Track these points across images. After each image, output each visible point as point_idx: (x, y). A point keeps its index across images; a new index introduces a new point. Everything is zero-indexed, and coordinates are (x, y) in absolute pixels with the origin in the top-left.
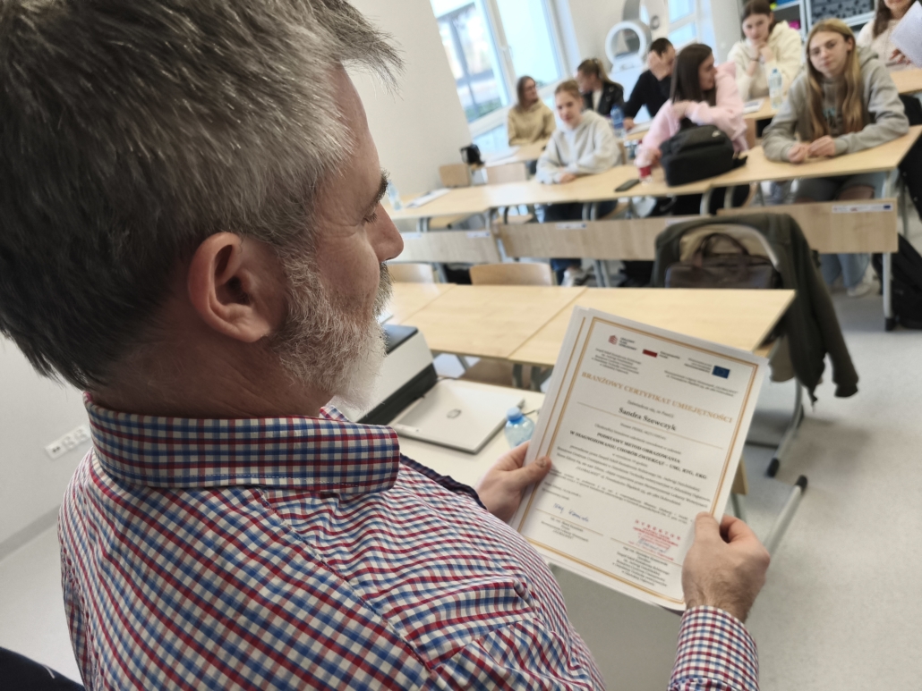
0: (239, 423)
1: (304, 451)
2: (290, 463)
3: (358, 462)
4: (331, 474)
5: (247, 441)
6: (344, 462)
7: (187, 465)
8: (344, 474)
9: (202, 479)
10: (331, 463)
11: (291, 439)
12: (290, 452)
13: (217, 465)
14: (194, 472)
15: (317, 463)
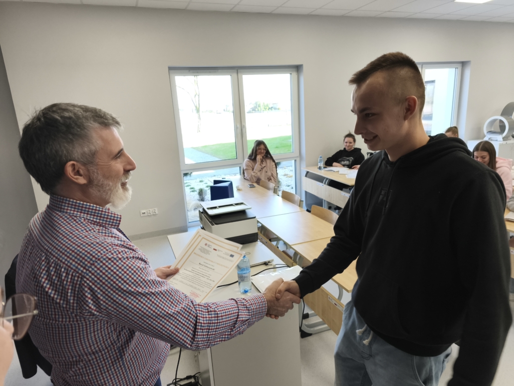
0: (85, 203)
1: (98, 213)
2: (94, 215)
3: (110, 219)
4: (103, 220)
5: (86, 208)
6: (107, 218)
7: (71, 210)
8: (106, 221)
9: (73, 214)
10: (104, 218)
11: (96, 210)
12: (95, 213)
13: (78, 212)
14: (72, 212)
15: (101, 217)
